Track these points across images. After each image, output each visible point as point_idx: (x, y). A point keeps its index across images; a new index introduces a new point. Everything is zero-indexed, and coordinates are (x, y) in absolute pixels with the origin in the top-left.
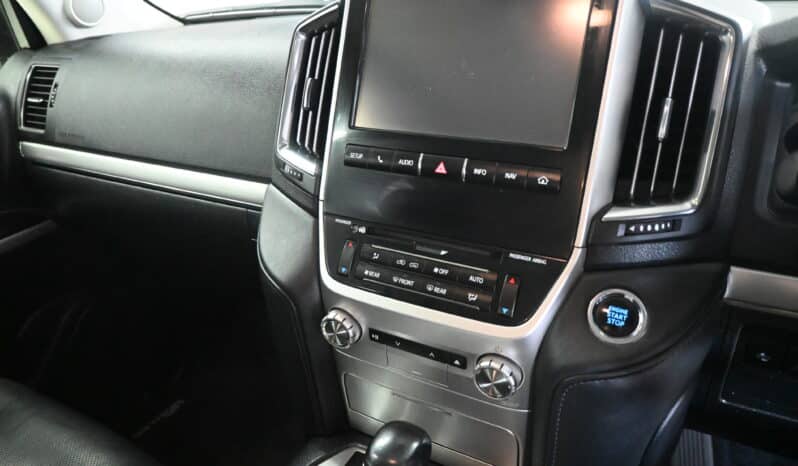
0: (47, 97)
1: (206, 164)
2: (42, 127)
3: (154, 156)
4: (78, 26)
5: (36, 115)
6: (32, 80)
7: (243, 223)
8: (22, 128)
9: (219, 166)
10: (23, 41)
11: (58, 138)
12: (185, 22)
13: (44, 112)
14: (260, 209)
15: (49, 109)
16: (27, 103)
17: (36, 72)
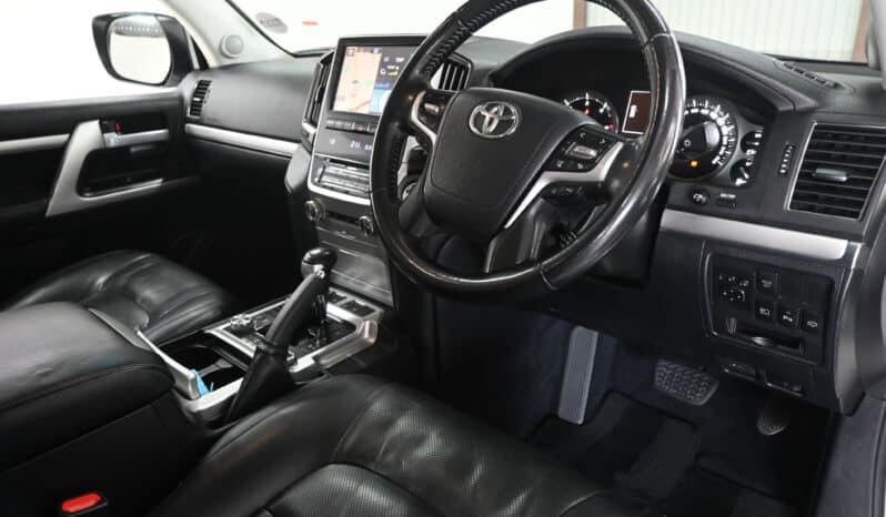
0: (203, 98)
1: (276, 134)
2: (199, 115)
3: (252, 129)
4: (227, 57)
5: (196, 108)
6: (198, 88)
7: (279, 166)
8: (188, 115)
9: (281, 135)
10: (196, 65)
11: (206, 121)
12: (292, 54)
13: (201, 106)
14: (290, 158)
15: (204, 105)
16: (193, 101)
17: (200, 83)
